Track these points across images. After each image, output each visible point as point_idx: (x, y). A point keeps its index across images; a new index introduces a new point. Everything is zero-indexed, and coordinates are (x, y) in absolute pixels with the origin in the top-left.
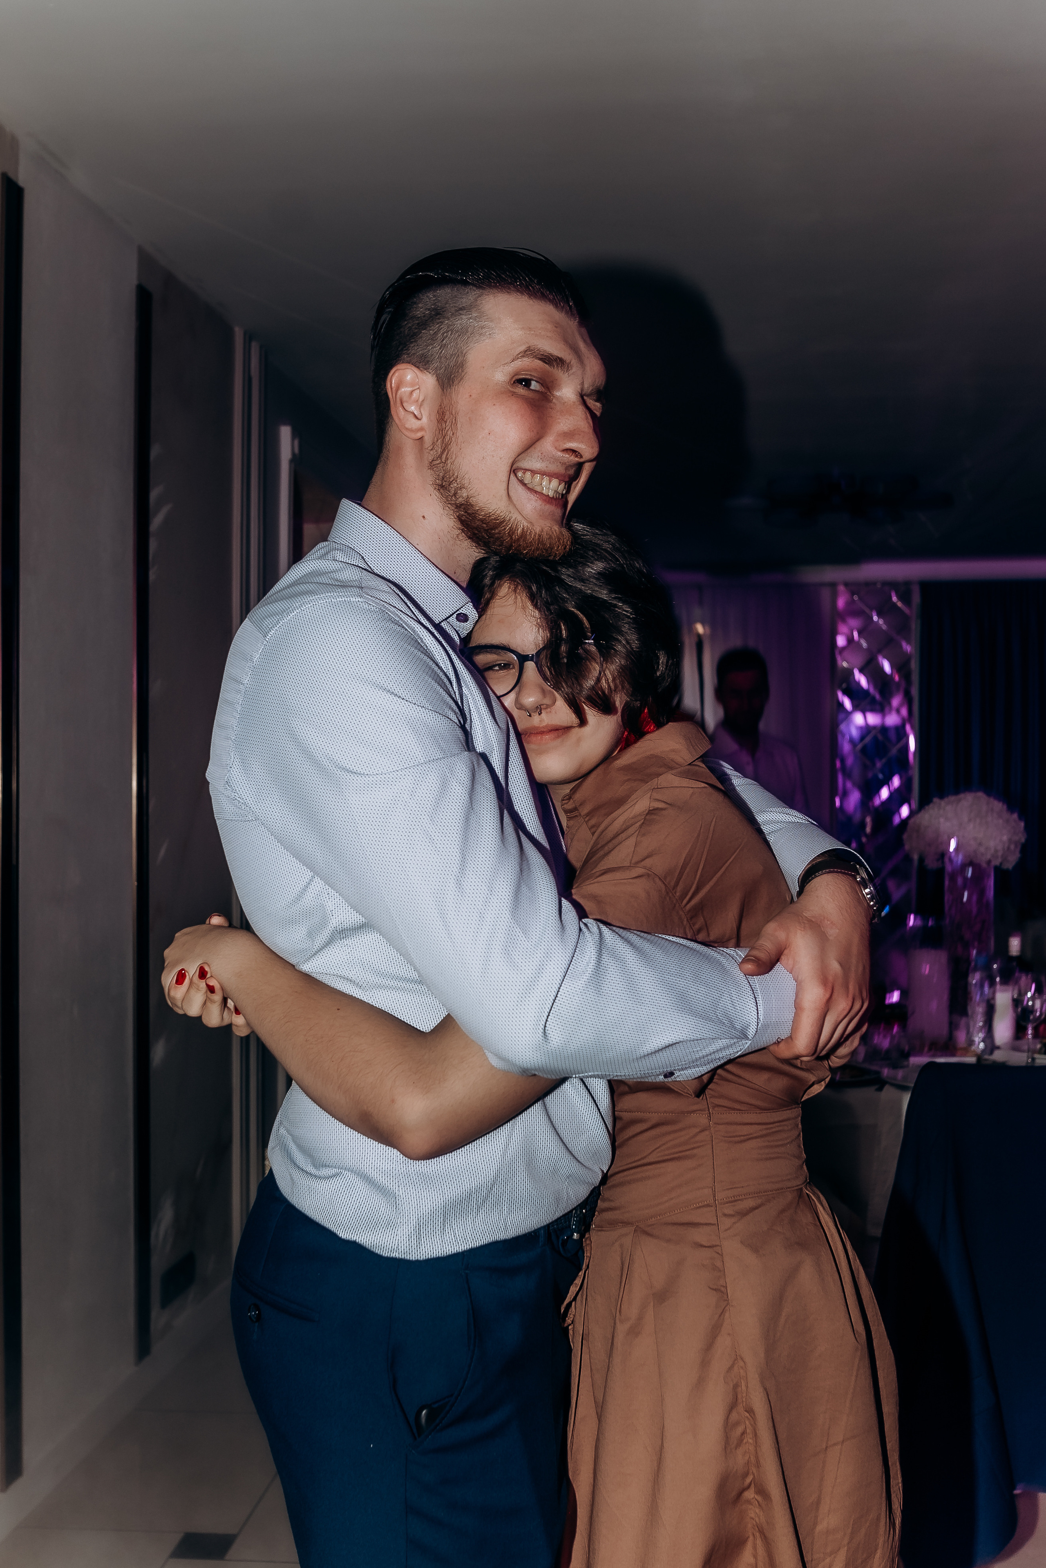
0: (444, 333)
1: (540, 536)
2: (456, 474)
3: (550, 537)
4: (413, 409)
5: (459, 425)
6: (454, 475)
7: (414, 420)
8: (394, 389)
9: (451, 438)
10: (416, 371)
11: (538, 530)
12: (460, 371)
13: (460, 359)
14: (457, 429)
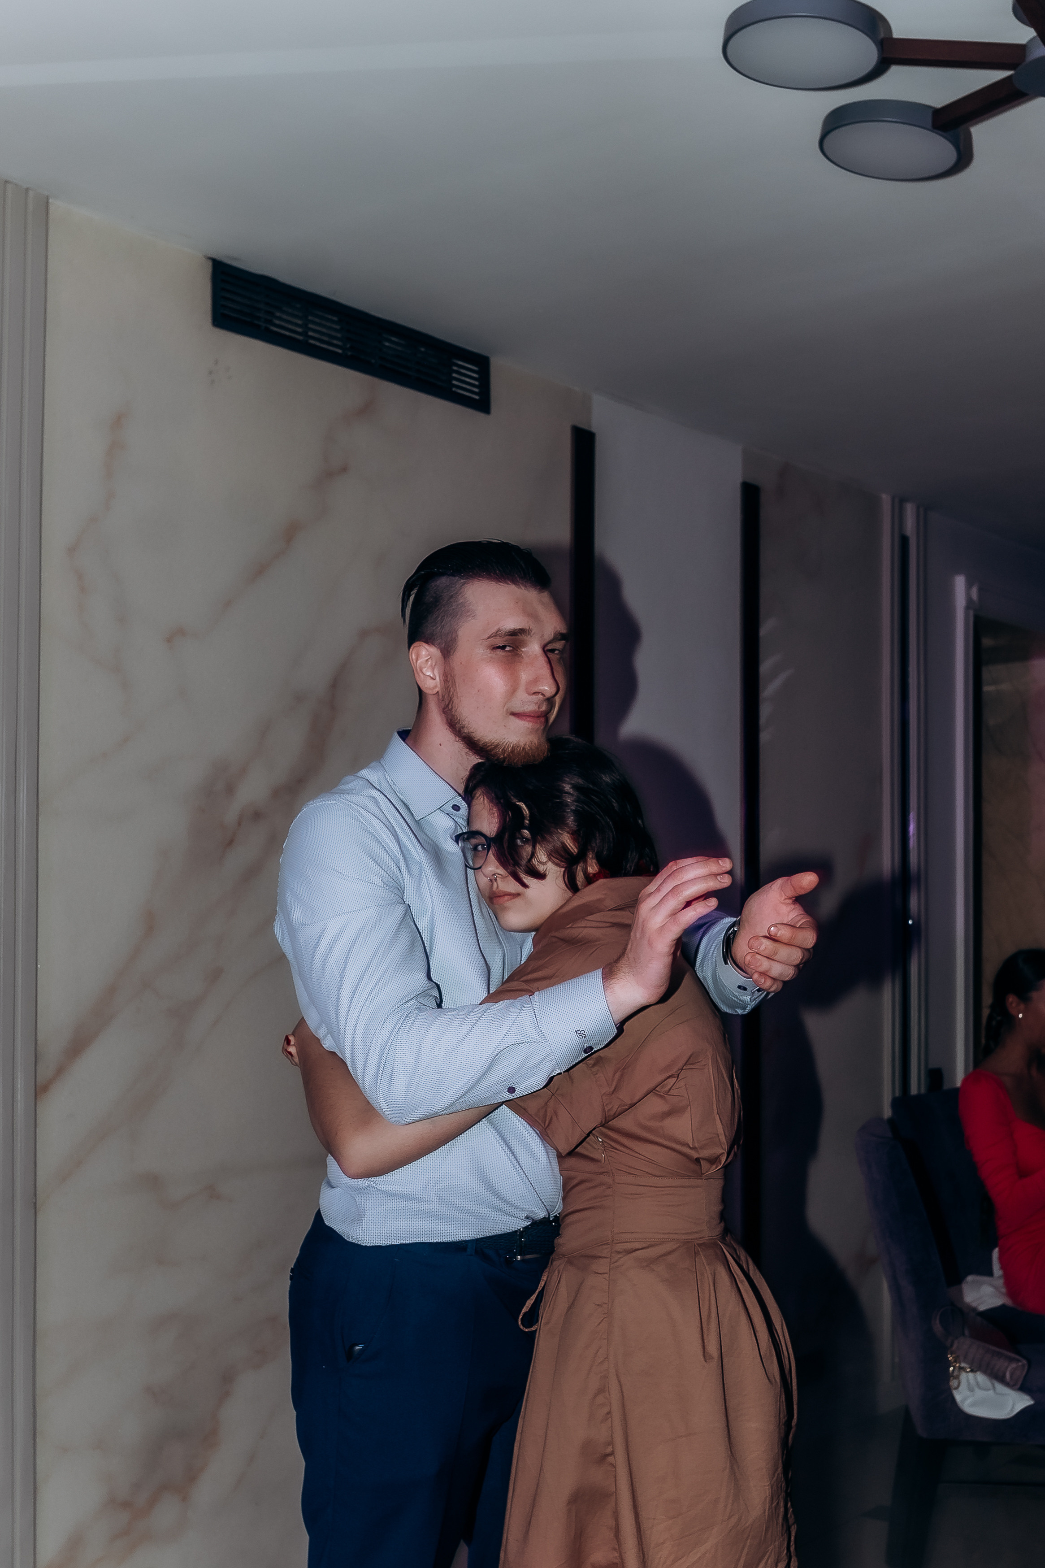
0: (442, 617)
1: (523, 748)
2: (459, 718)
3: (531, 749)
4: (429, 673)
5: (457, 685)
6: (457, 719)
7: (432, 681)
8: (414, 661)
9: (453, 694)
10: (426, 647)
11: (522, 744)
12: (454, 645)
13: (454, 636)
14: (456, 687)
